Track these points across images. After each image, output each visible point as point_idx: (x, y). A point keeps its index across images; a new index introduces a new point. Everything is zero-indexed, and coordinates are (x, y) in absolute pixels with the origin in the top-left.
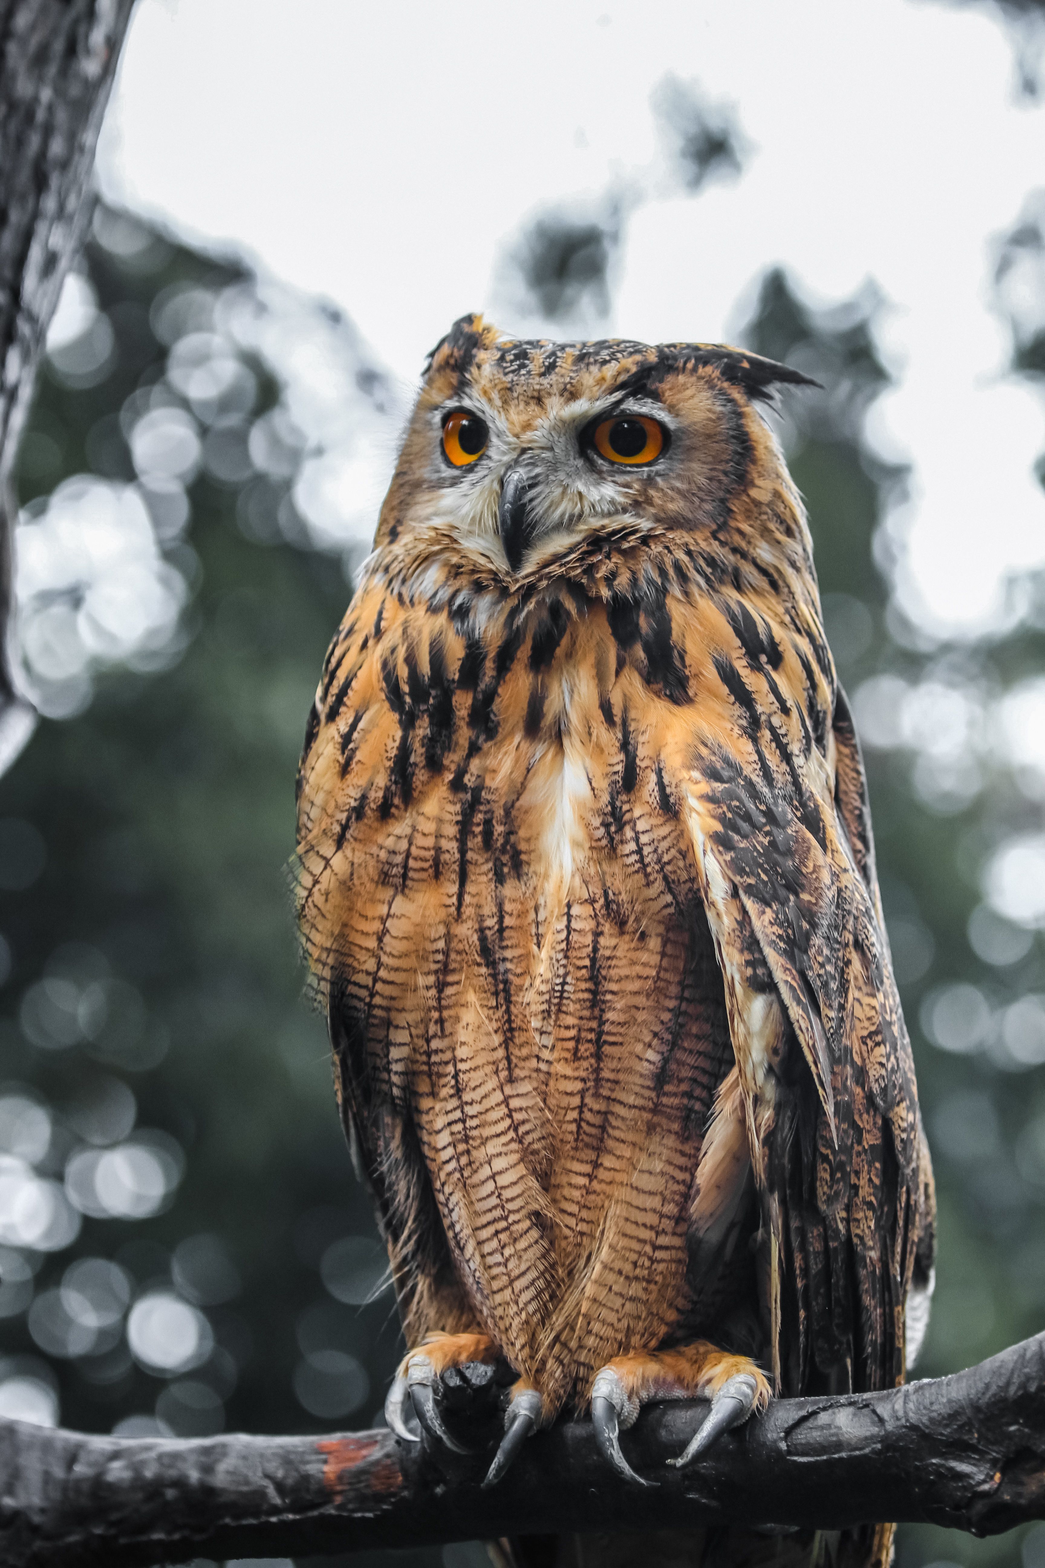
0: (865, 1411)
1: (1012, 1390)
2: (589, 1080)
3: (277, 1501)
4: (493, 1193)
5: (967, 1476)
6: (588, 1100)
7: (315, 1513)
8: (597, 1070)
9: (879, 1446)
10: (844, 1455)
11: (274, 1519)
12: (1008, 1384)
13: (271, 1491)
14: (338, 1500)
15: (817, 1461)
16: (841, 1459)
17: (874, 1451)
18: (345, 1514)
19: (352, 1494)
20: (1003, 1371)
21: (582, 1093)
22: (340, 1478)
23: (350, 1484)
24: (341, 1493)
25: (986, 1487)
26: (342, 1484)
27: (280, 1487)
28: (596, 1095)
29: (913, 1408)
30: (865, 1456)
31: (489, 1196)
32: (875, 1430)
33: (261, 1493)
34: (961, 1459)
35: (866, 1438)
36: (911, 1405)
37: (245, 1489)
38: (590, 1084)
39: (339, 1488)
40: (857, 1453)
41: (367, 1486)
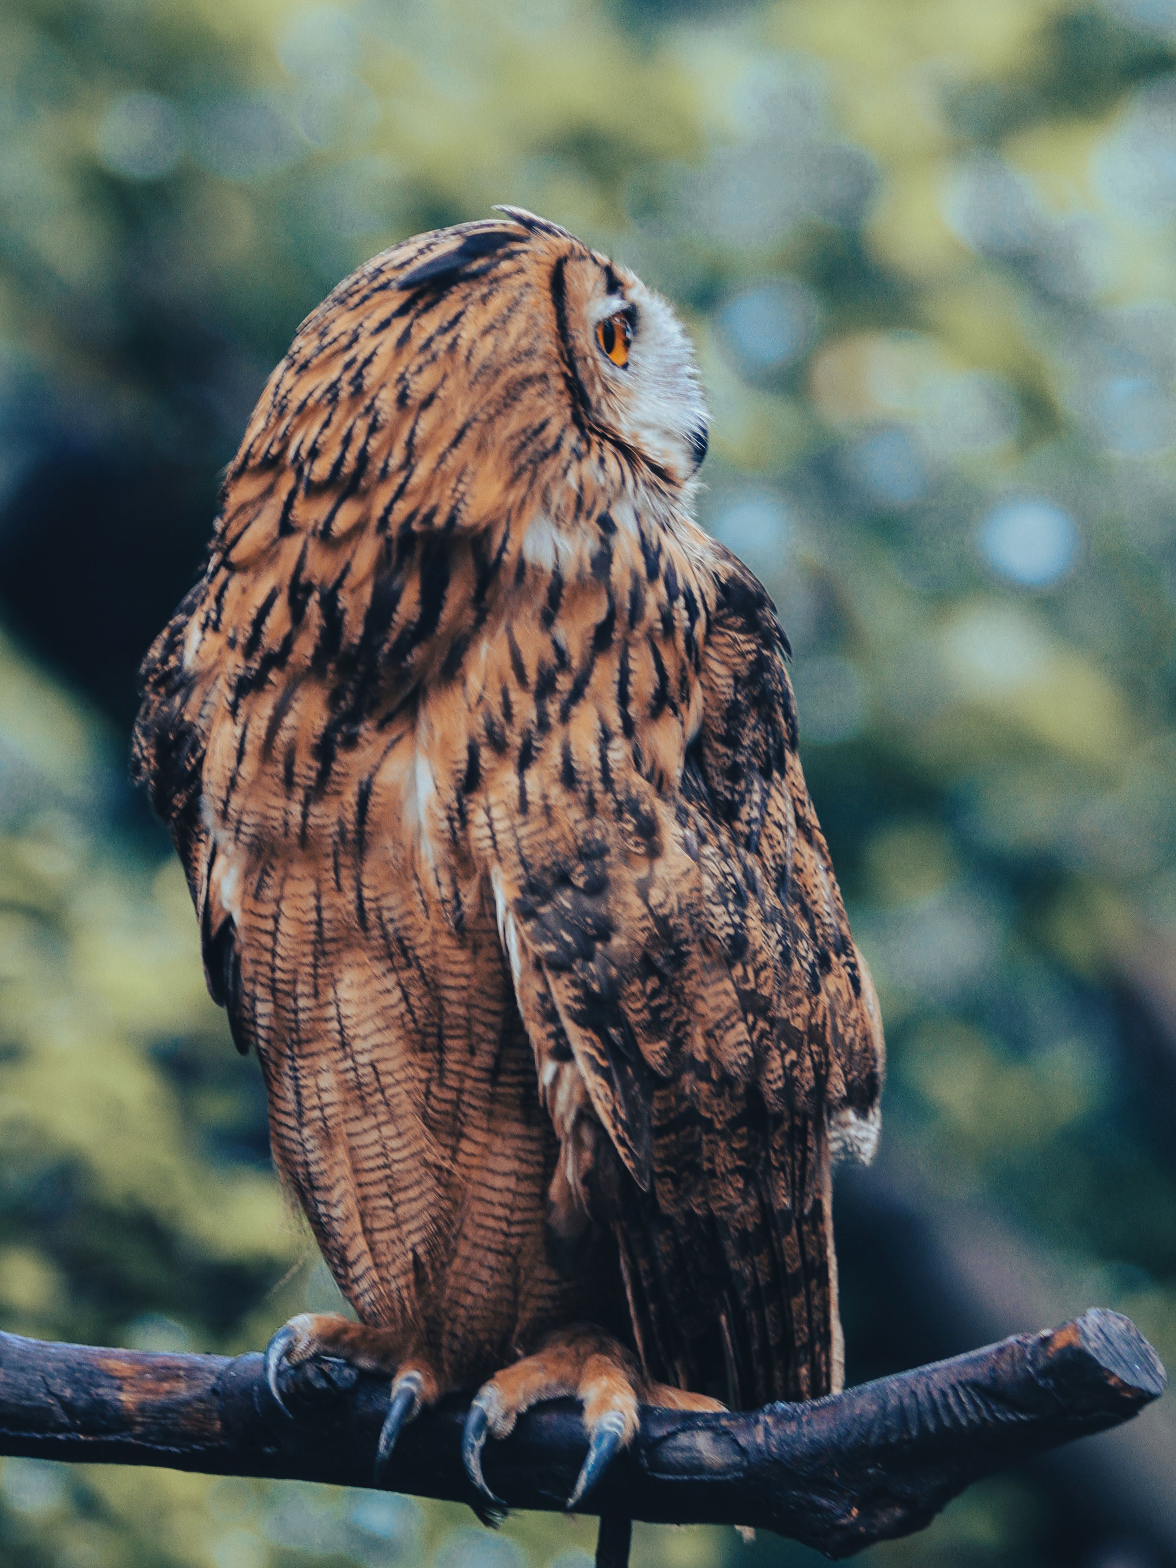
0: (725, 1438)
1: (873, 1438)
2: (433, 1070)
3: (66, 1420)
4: (377, 1142)
5: (828, 1510)
6: (434, 1089)
7: (111, 1438)
8: (441, 1062)
9: (741, 1475)
10: (705, 1477)
11: (60, 1437)
12: (869, 1432)
13: (57, 1409)
14: (138, 1430)
15: (677, 1481)
16: (702, 1482)
17: (736, 1479)
18: (148, 1445)
19: (155, 1428)
20: (864, 1420)
21: (428, 1081)
22: (142, 1409)
23: (153, 1418)
24: (142, 1424)
25: (844, 1521)
26: (143, 1416)
27: (67, 1406)
28: (442, 1085)
29: (775, 1443)
30: (728, 1481)
31: (373, 1144)
32: (737, 1458)
33: (46, 1410)
34: (823, 1495)
35: (728, 1465)
36: (773, 1441)
37: (25, 1403)
38: (435, 1074)
39: (139, 1419)
40: (719, 1478)
41: (174, 1424)
